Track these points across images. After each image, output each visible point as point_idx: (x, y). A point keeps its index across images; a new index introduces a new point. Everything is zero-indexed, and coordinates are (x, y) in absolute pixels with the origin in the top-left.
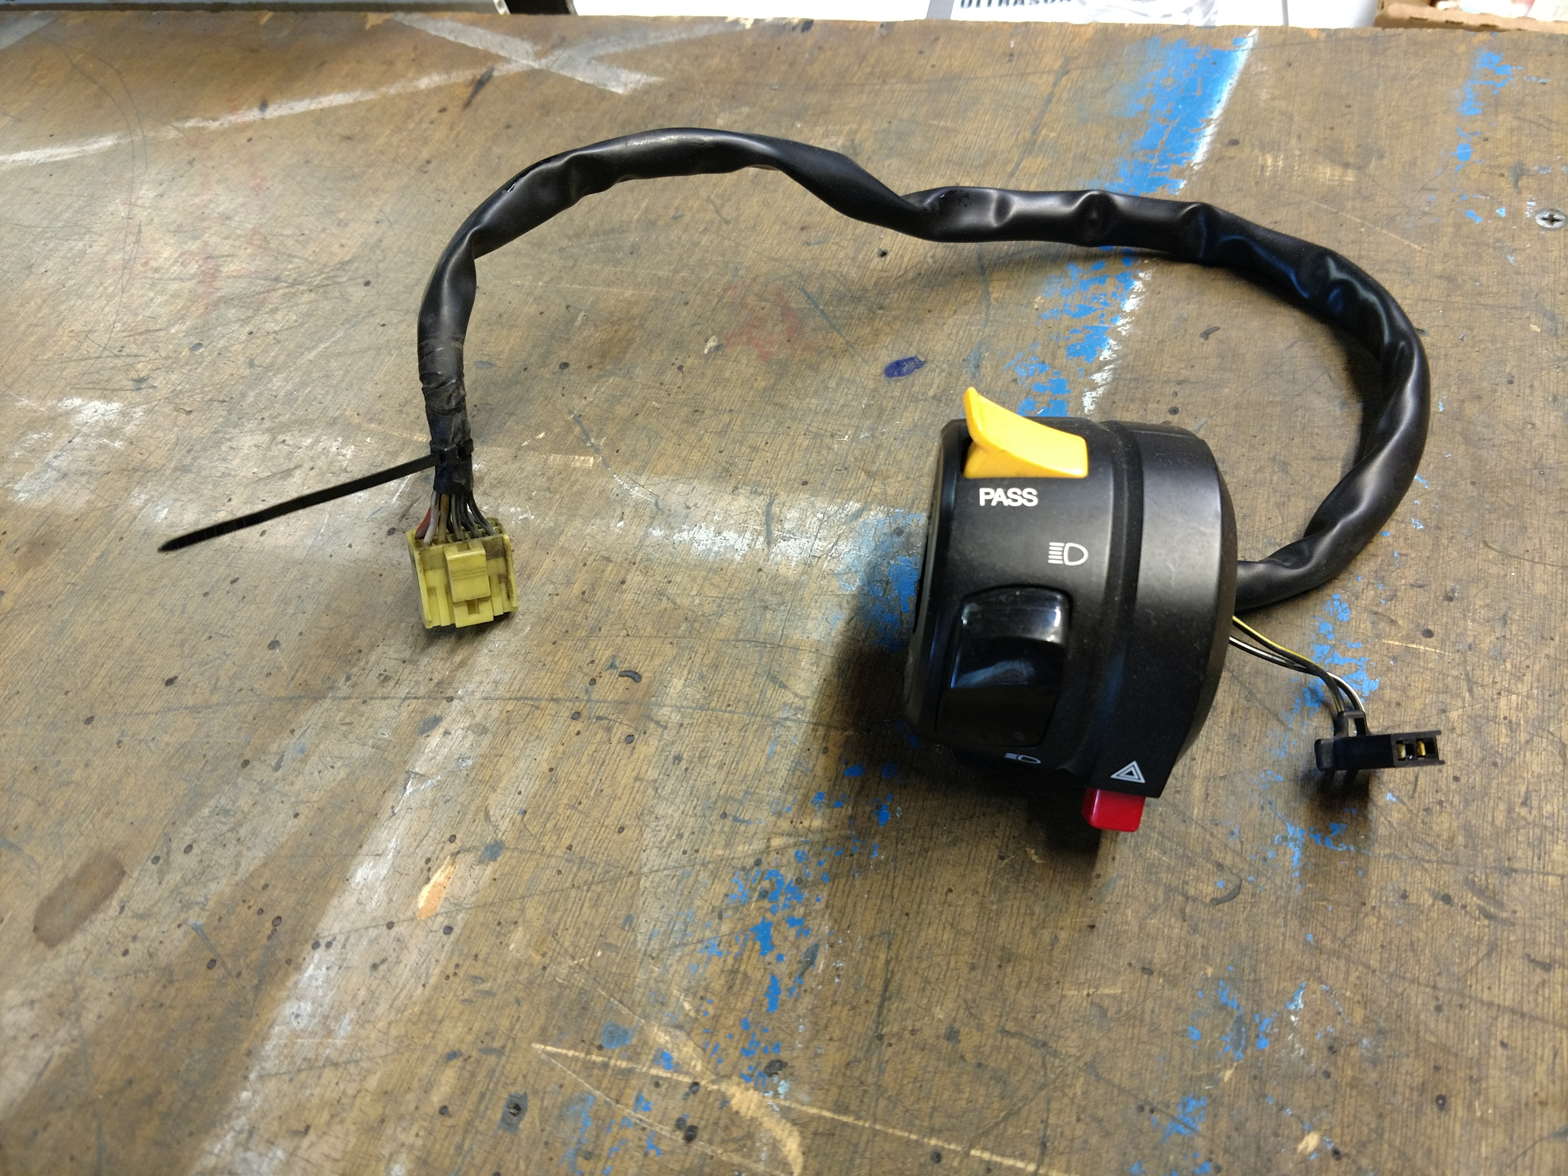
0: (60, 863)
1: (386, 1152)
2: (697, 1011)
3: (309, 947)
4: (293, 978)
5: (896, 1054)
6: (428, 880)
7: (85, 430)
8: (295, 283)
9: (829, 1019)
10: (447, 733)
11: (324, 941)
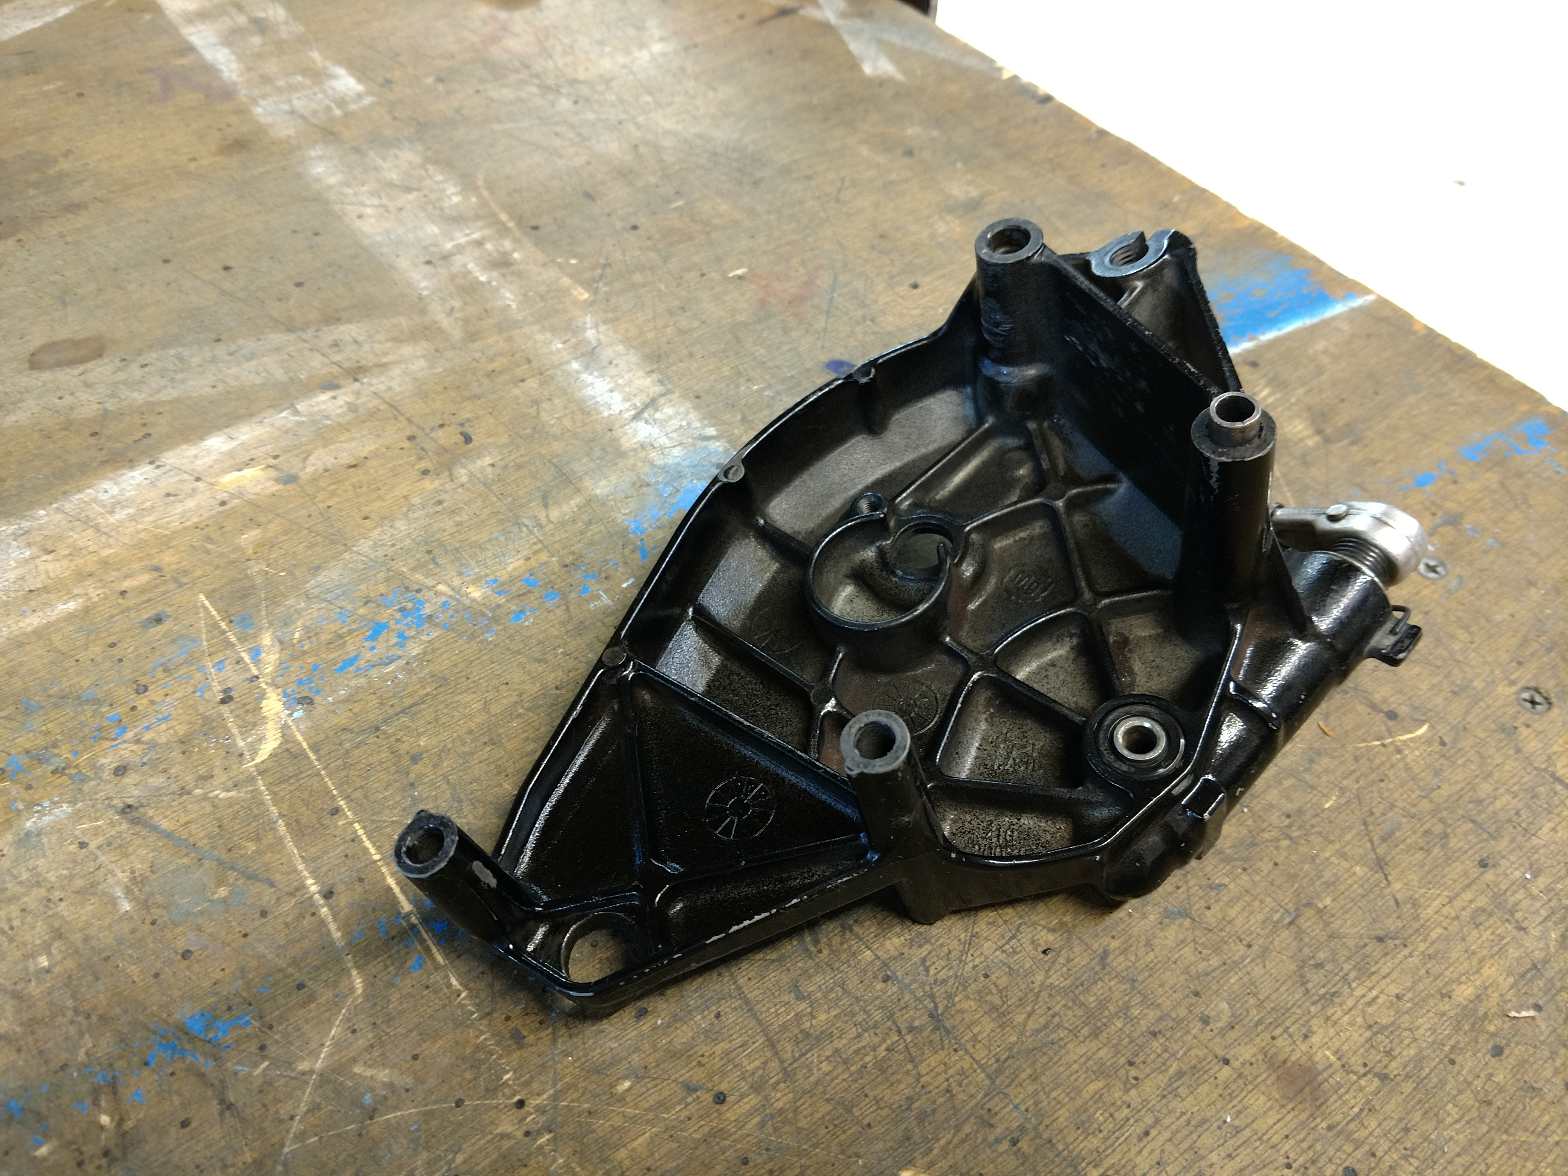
0: (77, 328)
1: (76, 591)
2: (299, 642)
3: (148, 460)
4: (125, 471)
5: (375, 743)
6: (240, 470)
7: (330, 92)
8: (537, 76)
9: (361, 700)
10: (334, 398)
11: (158, 463)
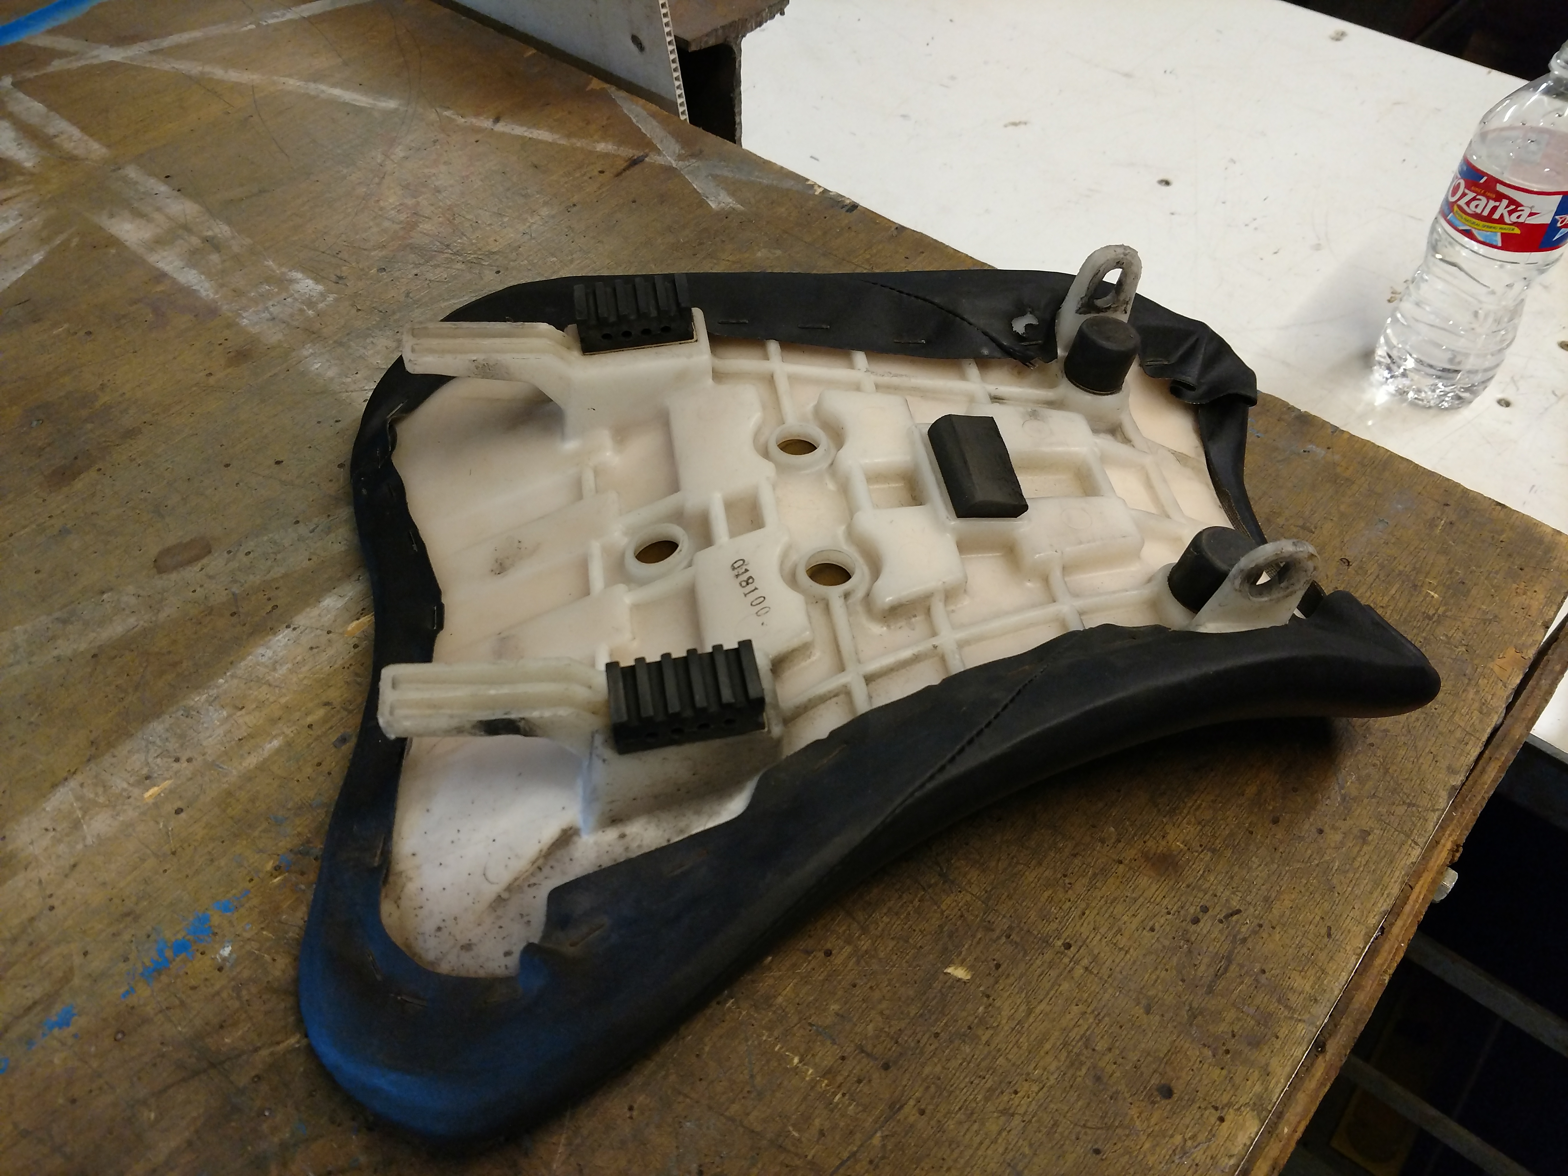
0: (181, 534)
3: (285, 626)
4: (270, 637)
6: (357, 620)
7: (296, 295)
8: (459, 253)
11: (292, 627)
